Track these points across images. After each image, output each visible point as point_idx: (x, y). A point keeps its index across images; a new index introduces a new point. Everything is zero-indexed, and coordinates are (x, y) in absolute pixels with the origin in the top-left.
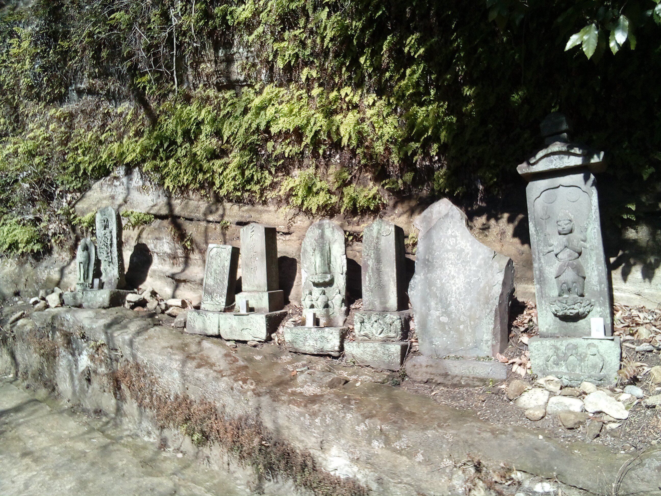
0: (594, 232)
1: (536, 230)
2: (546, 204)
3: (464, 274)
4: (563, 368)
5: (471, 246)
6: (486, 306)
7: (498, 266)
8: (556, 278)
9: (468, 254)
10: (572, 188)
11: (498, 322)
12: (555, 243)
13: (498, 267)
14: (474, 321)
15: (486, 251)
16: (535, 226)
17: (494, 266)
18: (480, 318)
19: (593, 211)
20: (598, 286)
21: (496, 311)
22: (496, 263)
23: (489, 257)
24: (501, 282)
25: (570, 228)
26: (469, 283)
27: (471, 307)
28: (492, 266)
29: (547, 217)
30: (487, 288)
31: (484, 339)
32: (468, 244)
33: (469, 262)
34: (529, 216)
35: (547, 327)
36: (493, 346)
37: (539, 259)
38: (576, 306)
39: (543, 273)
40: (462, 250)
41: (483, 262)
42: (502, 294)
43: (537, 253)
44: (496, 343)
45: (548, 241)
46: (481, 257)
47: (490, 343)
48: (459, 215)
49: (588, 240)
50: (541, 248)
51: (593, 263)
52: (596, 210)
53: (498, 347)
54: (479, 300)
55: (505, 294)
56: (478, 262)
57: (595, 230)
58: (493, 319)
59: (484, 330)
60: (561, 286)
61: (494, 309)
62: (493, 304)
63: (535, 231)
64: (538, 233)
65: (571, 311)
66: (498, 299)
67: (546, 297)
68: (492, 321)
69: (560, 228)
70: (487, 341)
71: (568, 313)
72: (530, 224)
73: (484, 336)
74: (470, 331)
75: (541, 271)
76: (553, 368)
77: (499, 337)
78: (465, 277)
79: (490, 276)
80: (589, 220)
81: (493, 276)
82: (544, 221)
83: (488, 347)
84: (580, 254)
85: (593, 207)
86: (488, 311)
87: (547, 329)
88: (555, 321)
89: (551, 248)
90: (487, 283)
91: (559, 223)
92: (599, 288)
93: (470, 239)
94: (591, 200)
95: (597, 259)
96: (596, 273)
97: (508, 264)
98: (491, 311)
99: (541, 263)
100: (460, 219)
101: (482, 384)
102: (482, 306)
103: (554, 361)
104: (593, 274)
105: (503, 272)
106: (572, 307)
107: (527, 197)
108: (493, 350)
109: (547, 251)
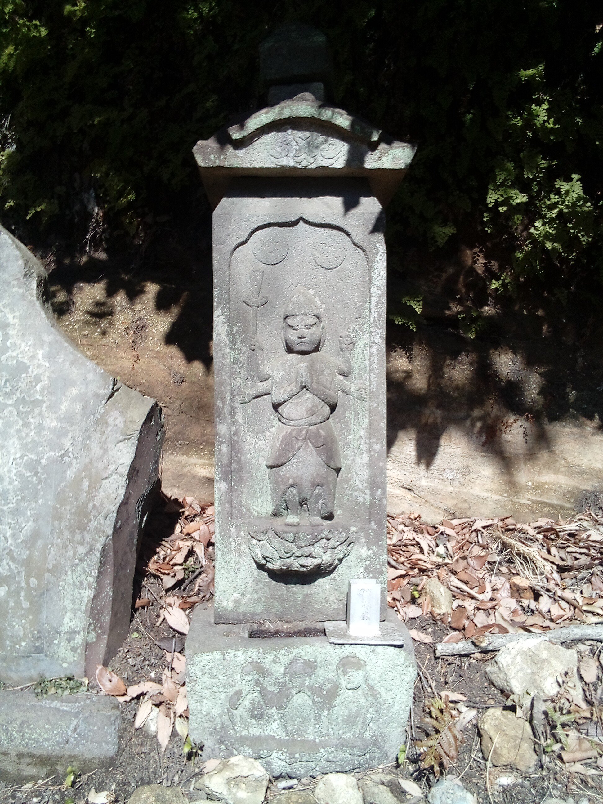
0: (371, 355)
1: (230, 334)
2: (261, 266)
3: (20, 438)
4: (275, 725)
5: (49, 357)
6: (78, 537)
7: (120, 421)
8: (270, 467)
9: (38, 379)
10: (328, 230)
11: (108, 581)
12: (278, 375)
13: (122, 426)
14: (39, 577)
15: (90, 376)
16: (229, 322)
17: (111, 421)
18: (56, 570)
19: (374, 299)
20: (368, 492)
21: (103, 550)
22: (115, 413)
23: (97, 395)
24: (125, 470)
25: (316, 338)
26: (33, 466)
27: (35, 535)
28: (102, 422)
29: (260, 301)
30: (86, 484)
31: (65, 628)
32: (40, 353)
33: (37, 403)
34: (215, 293)
35: (237, 595)
36: (88, 646)
37: (233, 413)
38: (316, 549)
39: (239, 451)
40: (22, 368)
41: (79, 407)
42: (124, 503)
43: (228, 397)
44: (98, 637)
45: (258, 366)
46: (74, 391)
47: (79, 639)
48: (21, 262)
49: (355, 372)
50: (239, 382)
51: (362, 433)
52: (380, 296)
53: (102, 648)
54: (58, 517)
55: (133, 501)
56: (64, 407)
57: (374, 350)
58: (95, 573)
59: (67, 603)
60: (284, 493)
61: (99, 546)
62: (99, 531)
63: (228, 335)
64: (233, 342)
65: (303, 561)
66: (113, 516)
67: (242, 515)
68: (91, 580)
69: (293, 336)
70: (72, 633)
71: (296, 567)
72: (216, 313)
73: (66, 620)
74: (26, 605)
75: (234, 445)
76: (247, 727)
77: (107, 618)
78: (24, 447)
79: (96, 450)
80: (361, 321)
81: (106, 451)
82: (251, 311)
83: (74, 649)
84: (333, 408)
85: (374, 290)
86: (82, 550)
87: (236, 601)
88: (257, 581)
89: (263, 387)
90: (86, 468)
91: (290, 321)
92: (367, 497)
93: (47, 338)
94: (371, 269)
95: (371, 423)
96: (365, 459)
97: (149, 417)
98: (90, 551)
99: (234, 422)
100: (20, 276)
101: (43, 771)
102: (66, 534)
103: (254, 709)
104: (359, 461)
105: (134, 440)
106: (307, 550)
107: (214, 237)
108: (87, 659)
109: (254, 392)
